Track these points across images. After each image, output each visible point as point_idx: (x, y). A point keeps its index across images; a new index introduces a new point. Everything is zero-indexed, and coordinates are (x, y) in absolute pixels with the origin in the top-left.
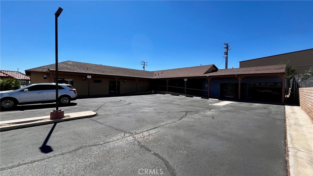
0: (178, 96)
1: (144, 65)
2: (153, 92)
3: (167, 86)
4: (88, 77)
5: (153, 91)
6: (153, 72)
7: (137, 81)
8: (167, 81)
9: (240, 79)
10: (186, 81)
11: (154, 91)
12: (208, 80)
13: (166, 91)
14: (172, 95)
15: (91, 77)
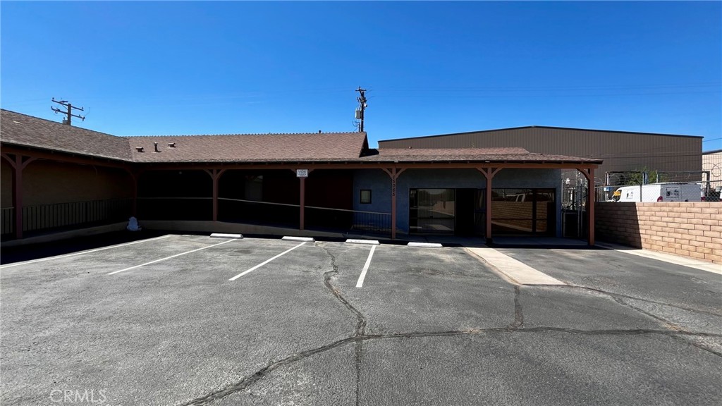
0: (280, 237)
1: (69, 114)
3: (215, 198)
6: (126, 140)
8: (215, 177)
10: (306, 179)
11: (138, 219)
12: (392, 176)
13: (212, 219)
14: (245, 236)
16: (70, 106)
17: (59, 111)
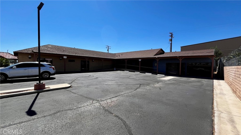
0: (134, 72)
1: (108, 48)
2: (115, 69)
3: (126, 65)
4: (64, 58)
6: (115, 54)
7: (103, 60)
8: (126, 61)
9: (181, 60)
12: (157, 60)
13: (125, 68)
14: (129, 71)
15: (67, 58)
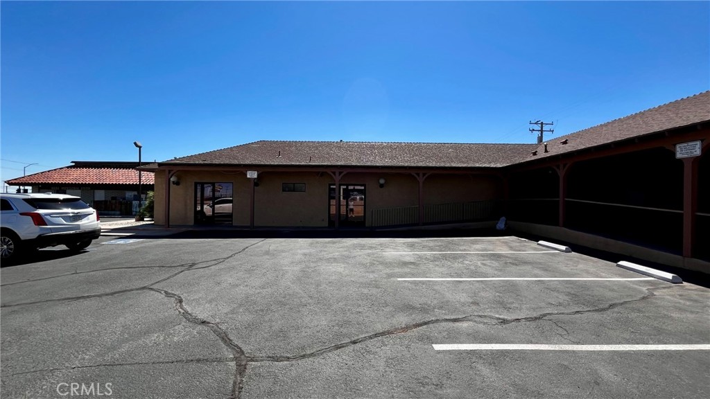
2: (501, 225)
3: (561, 199)
4: (248, 176)
5: (503, 218)
7: (421, 179)
16: (542, 124)
17: (534, 130)
